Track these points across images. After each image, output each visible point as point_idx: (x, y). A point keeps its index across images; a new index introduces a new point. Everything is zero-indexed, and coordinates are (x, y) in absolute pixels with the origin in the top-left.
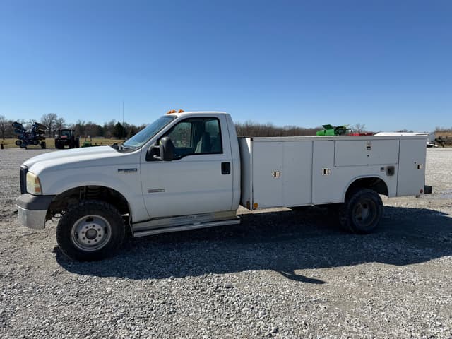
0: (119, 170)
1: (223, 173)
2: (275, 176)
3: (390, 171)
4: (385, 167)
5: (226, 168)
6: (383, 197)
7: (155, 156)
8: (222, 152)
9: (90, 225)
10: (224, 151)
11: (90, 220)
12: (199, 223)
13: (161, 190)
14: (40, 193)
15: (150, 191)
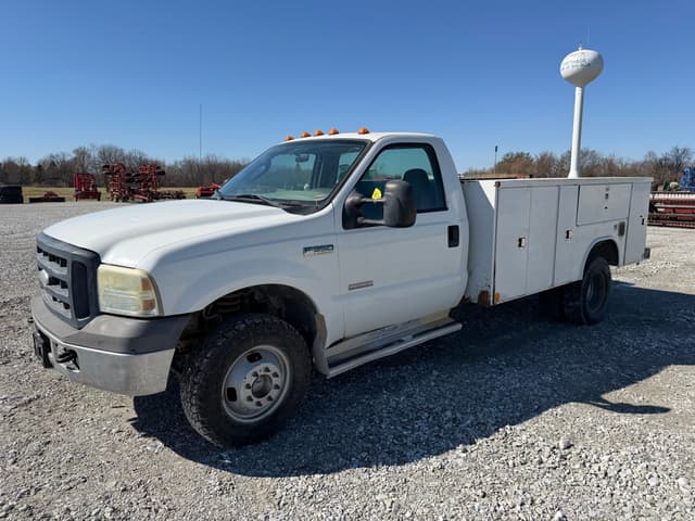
0: (306, 249)
1: (450, 246)
2: (520, 245)
3: (622, 229)
4: (617, 223)
5: (453, 235)
6: (612, 268)
7: (359, 219)
8: (446, 209)
9: (259, 368)
10: (449, 205)
11: (254, 358)
12: (410, 337)
13: (369, 284)
14: (155, 312)
15: (352, 288)
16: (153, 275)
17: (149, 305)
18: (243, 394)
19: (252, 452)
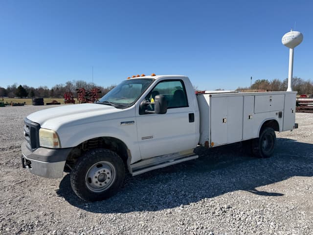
0: (122, 123)
1: (190, 122)
2: (223, 122)
3: (280, 115)
4: (278, 112)
5: (191, 118)
6: (277, 133)
7: (146, 111)
8: (188, 106)
9: (101, 170)
10: (189, 105)
11: (100, 166)
12: (173, 160)
13: (151, 137)
14: (58, 147)
15: (143, 138)
16: (58, 133)
17: (56, 144)
18: (94, 180)
19: (98, 204)
